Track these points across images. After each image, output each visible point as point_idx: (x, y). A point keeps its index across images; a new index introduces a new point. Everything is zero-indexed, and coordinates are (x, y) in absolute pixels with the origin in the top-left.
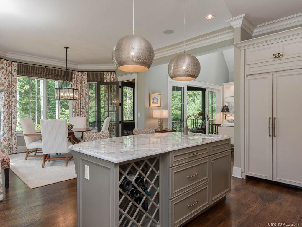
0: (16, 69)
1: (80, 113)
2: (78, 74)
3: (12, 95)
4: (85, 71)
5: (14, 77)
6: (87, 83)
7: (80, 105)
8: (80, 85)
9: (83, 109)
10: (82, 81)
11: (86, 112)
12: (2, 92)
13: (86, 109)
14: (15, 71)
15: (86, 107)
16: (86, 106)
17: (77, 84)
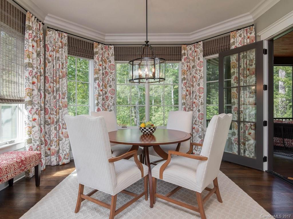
0: (114, 53)
1: (193, 105)
2: (190, 48)
3: (109, 85)
4: (200, 42)
5: (111, 64)
6: (202, 59)
7: (192, 94)
8: (192, 64)
9: (197, 99)
10: (195, 57)
11: (201, 104)
12: (96, 81)
13: (200, 99)
14: (112, 56)
15: (200, 97)
16: (201, 95)
17: (188, 64)
